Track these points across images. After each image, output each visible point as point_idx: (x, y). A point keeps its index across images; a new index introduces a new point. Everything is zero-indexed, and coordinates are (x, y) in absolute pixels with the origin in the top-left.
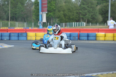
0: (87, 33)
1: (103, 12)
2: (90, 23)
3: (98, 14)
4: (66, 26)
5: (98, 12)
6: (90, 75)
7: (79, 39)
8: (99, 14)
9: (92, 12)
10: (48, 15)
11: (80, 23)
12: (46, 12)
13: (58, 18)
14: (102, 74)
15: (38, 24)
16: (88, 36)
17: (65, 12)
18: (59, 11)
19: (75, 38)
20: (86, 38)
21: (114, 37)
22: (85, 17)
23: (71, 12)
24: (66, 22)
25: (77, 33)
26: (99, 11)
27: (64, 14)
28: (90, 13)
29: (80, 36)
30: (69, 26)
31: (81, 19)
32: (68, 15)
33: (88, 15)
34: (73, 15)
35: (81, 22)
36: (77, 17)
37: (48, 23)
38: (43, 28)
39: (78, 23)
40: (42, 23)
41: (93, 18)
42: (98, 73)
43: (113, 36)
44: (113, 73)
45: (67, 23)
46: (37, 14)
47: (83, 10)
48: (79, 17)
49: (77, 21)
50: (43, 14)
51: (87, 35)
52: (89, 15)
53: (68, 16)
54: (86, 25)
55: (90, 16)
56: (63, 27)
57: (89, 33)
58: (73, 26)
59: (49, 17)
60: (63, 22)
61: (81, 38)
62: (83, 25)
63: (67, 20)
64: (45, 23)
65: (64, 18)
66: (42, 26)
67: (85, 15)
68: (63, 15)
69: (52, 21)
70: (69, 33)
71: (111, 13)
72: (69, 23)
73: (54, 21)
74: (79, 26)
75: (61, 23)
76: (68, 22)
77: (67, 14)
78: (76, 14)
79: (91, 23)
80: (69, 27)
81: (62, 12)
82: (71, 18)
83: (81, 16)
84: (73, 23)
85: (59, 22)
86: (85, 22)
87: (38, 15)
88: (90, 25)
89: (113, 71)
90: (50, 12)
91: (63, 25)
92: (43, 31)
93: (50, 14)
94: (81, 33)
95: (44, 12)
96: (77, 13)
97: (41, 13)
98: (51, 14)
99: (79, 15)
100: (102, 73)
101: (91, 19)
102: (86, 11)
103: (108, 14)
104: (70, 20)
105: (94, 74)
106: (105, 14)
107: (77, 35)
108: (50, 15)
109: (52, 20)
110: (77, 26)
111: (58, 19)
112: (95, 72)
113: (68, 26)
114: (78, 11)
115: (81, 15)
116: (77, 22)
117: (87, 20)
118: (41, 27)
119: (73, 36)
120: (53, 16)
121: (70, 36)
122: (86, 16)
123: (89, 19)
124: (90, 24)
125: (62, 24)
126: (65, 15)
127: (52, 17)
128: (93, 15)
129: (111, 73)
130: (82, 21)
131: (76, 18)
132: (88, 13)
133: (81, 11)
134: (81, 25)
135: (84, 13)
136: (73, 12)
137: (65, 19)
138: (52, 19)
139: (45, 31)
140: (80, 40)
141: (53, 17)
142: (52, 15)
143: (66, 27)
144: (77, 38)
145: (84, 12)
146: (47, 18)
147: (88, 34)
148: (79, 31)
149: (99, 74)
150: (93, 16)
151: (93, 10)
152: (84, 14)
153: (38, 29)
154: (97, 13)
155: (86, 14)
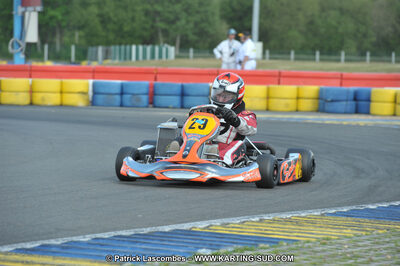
0: (180, 84)
1: (234, 10)
2: (191, 50)
3: (217, 18)
4: (106, 56)
5: (217, 12)
6: (186, 226)
7: (152, 103)
8: (223, 17)
9: (198, 12)
10: (47, 17)
11: (157, 48)
12: (39, 8)
13: (81, 28)
14: (224, 225)
15: (10, 48)
16: (183, 94)
17: (106, 9)
18: (85, 5)
19: (139, 100)
20: (176, 100)
21: (268, 98)
22: (174, 27)
23: (125, 8)
24: (108, 43)
25: (144, 84)
26: (222, 9)
27: (100, 16)
28: (189, 14)
29: (157, 92)
30: (120, 58)
31: (160, 34)
32: (115, 19)
33: (183, 22)
34: (133, 19)
35: (158, 43)
36: (148, 26)
37: (46, 47)
38: (28, 64)
39: (149, 48)
40: (23, 46)
41: (202, 33)
42: (213, 222)
43: (264, 95)
44: (261, 221)
45: (112, 48)
46: (4, 12)
47: (166, 4)
48: (152, 27)
49: (145, 42)
50: (27, 14)
51: (179, 92)
52: (188, 22)
53: (115, 23)
54: (177, 57)
55: (191, 25)
56: (96, 59)
57: (185, 84)
58: (130, 58)
59: (47, 24)
60: (98, 45)
61: (160, 100)
62: (167, 57)
63: (112, 36)
64: (35, 44)
65: (99, 28)
66: (22, 56)
67: (173, 22)
68: (97, 21)
69: (61, 40)
70: (119, 82)
71: (260, 16)
72: (117, 47)
73: (66, 39)
74: (153, 57)
75: (92, 45)
76: (115, 44)
77: (112, 15)
78: (143, 18)
79: (194, 48)
80: (117, 61)
81: (94, 10)
82: (126, 28)
83: (161, 25)
84: (134, 47)
85: (83, 42)
86: (173, 43)
87: (10, 17)
88: (188, 57)
89: (260, 213)
90: (53, 8)
91: (97, 52)
92: (28, 73)
93: (52, 13)
94: (158, 82)
95: (30, 5)
96: (147, 13)
97: (18, 10)
98: (57, 13)
99: (154, 21)
100: (225, 220)
101: (195, 34)
102: (178, 7)
103: (251, 19)
104: (122, 37)
105: (200, 226)
106: (240, 18)
107: (145, 90)
108: (52, 18)
109: (58, 36)
110: (144, 57)
111: (82, 33)
112: (203, 218)
113: (115, 58)
114: (148, 7)
115: (161, 21)
116: (148, 44)
117: (181, 40)
118: (19, 59)
119: (133, 94)
120: (62, 20)
121: (122, 94)
122: (178, 23)
123: (187, 36)
124: (188, 52)
125: (94, 49)
126: (104, 20)
127: (60, 26)
128: (203, 21)
129: (257, 219)
130: (165, 42)
131: (145, 29)
132: (184, 15)
133: (158, 8)
134: (160, 57)
135: (170, 12)
136: (134, 11)
137: (104, 34)
138: (61, 32)
139: (33, 73)
140: (155, 107)
141: (64, 24)
142: (60, 17)
143: (109, 61)
144: (145, 99)
145: (170, 9)
146: (40, 26)
147: (182, 87)
148: (153, 77)
149: (217, 223)
150: (203, 25)
151: (201, 4)
152: (172, 17)
153: (10, 65)
154: (213, 14)
155: (177, 19)
